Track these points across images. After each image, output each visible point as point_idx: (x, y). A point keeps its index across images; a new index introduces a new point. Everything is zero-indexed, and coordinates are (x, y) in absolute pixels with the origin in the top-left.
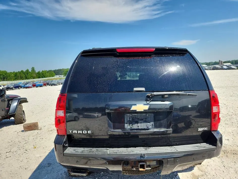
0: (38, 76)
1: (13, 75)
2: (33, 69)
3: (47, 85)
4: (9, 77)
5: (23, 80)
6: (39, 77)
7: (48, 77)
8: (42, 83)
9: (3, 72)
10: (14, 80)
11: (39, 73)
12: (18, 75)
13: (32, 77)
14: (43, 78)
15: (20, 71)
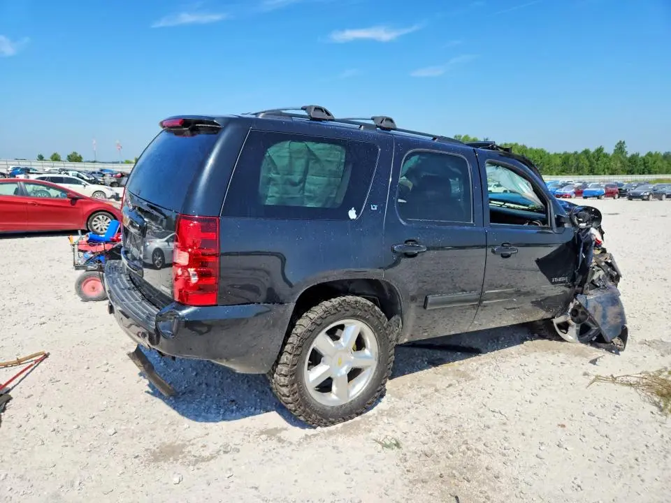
0: (628, 169)
1: (559, 161)
2: (620, 148)
3: (617, 196)
4: (548, 166)
5: (580, 175)
6: (631, 172)
7: (661, 173)
8: (602, 187)
9: (536, 151)
10: (557, 175)
11: (633, 159)
12: (572, 161)
13: (608, 168)
14: (643, 173)
15: (579, 152)
